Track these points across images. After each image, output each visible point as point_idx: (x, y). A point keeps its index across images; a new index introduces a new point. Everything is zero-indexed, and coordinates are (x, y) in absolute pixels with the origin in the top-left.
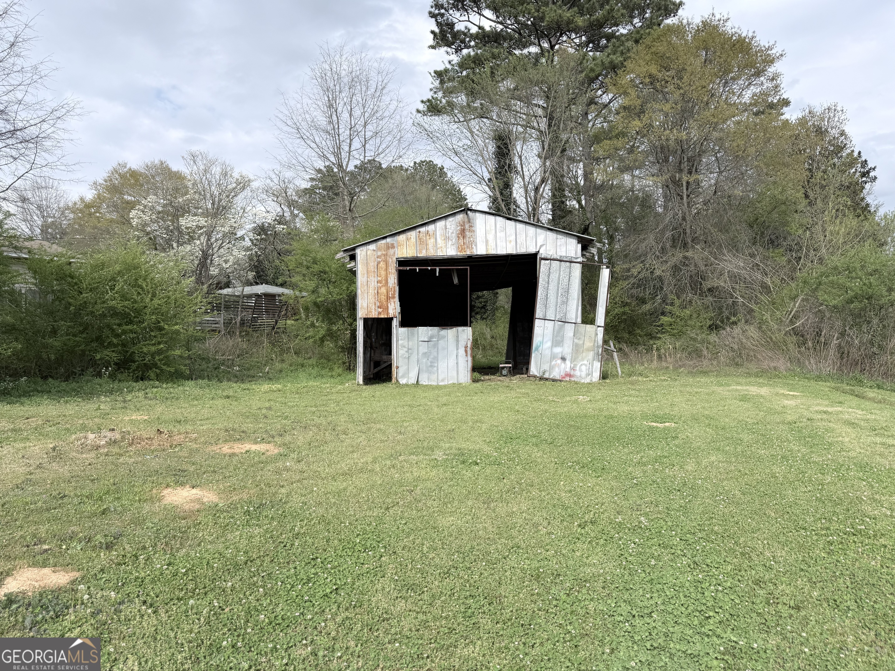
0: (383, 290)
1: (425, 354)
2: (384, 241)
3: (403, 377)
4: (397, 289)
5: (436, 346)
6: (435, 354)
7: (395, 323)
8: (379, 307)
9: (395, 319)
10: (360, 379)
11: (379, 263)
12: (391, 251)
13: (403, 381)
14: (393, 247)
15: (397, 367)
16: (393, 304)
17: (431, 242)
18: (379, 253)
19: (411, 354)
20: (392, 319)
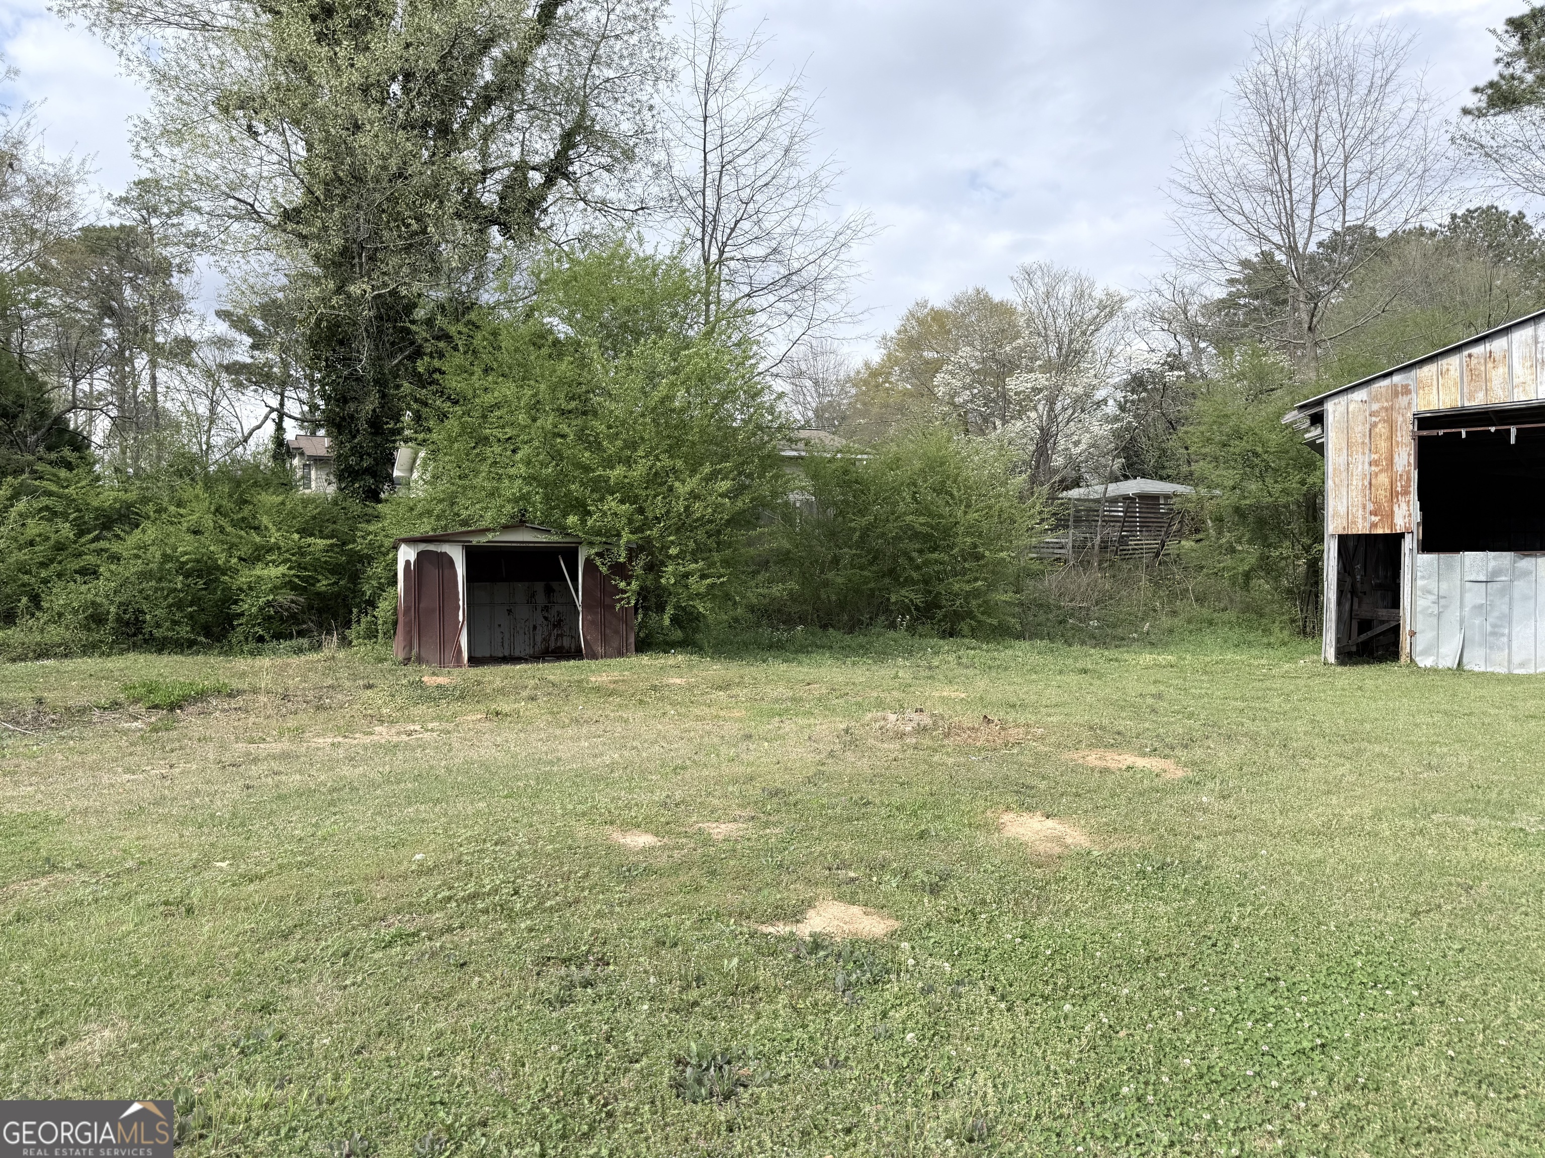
0: (1384, 479)
1: (1478, 607)
2: (1386, 382)
3: (1426, 652)
4: (1415, 475)
5: (1506, 591)
6: (1505, 608)
7: (1409, 544)
8: (1374, 513)
9: (1408, 538)
10: (1330, 653)
11: (1374, 425)
12: (1403, 401)
13: (1424, 662)
14: (1406, 391)
15: (1413, 634)
16: (1404, 506)
17: (1498, 373)
18: (1375, 407)
19: (1446, 607)
20: (1401, 536)
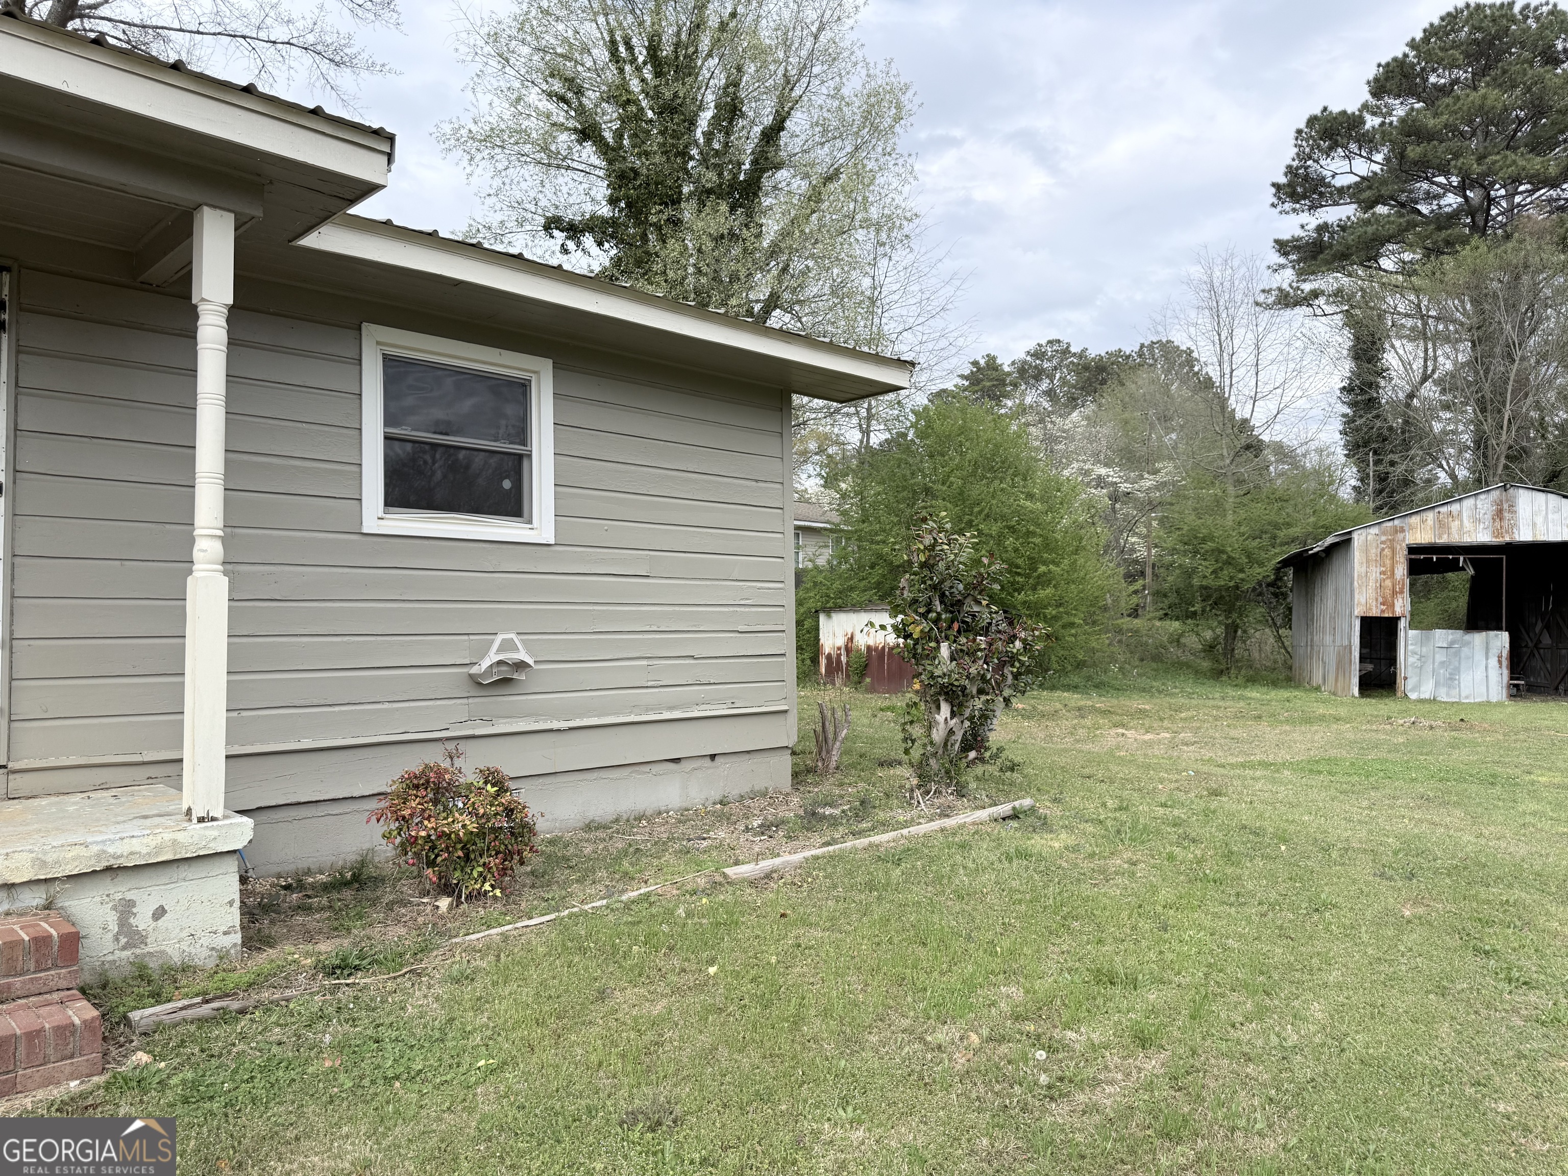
0: (1388, 583)
1: (1442, 663)
2: (1390, 524)
3: (1413, 690)
4: (1407, 582)
5: (1457, 654)
6: (1457, 664)
7: (1402, 624)
8: (1383, 604)
9: (1403, 620)
10: (1355, 690)
11: (1383, 550)
12: (1400, 536)
14: (1402, 530)
15: (1406, 678)
16: (1400, 600)
17: (1455, 525)
18: (1384, 538)
19: (1425, 662)
20: (1399, 618)
